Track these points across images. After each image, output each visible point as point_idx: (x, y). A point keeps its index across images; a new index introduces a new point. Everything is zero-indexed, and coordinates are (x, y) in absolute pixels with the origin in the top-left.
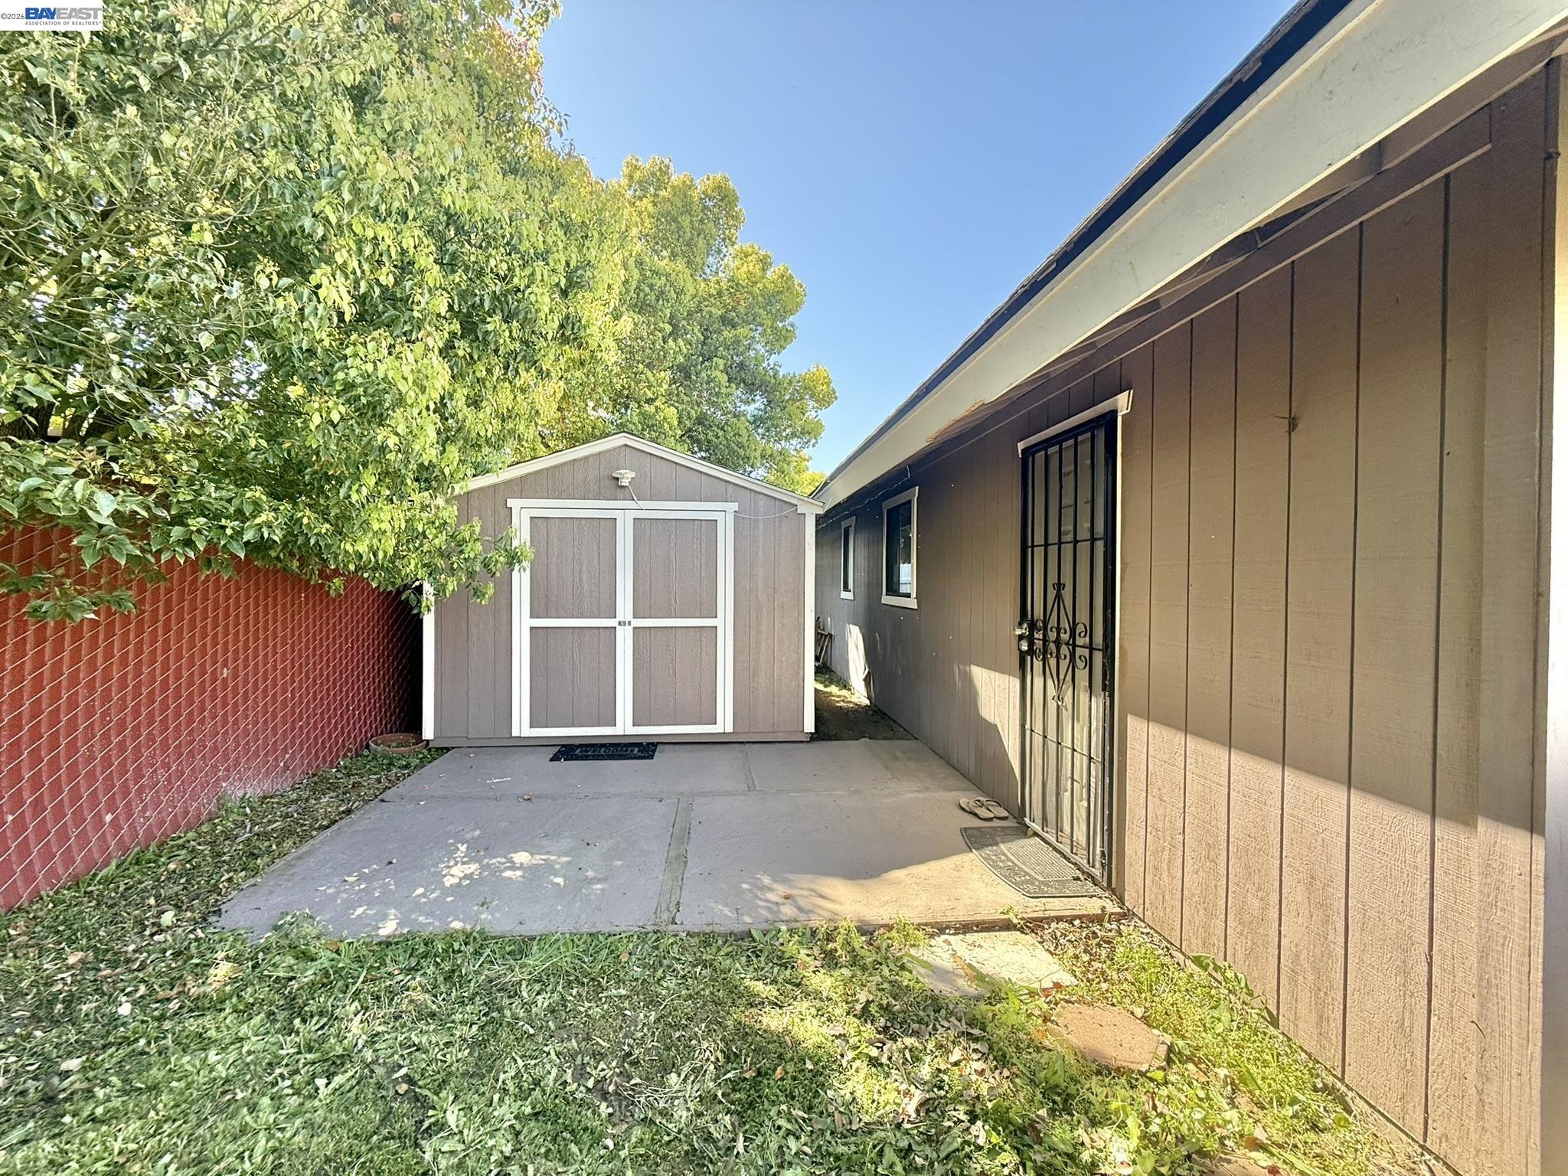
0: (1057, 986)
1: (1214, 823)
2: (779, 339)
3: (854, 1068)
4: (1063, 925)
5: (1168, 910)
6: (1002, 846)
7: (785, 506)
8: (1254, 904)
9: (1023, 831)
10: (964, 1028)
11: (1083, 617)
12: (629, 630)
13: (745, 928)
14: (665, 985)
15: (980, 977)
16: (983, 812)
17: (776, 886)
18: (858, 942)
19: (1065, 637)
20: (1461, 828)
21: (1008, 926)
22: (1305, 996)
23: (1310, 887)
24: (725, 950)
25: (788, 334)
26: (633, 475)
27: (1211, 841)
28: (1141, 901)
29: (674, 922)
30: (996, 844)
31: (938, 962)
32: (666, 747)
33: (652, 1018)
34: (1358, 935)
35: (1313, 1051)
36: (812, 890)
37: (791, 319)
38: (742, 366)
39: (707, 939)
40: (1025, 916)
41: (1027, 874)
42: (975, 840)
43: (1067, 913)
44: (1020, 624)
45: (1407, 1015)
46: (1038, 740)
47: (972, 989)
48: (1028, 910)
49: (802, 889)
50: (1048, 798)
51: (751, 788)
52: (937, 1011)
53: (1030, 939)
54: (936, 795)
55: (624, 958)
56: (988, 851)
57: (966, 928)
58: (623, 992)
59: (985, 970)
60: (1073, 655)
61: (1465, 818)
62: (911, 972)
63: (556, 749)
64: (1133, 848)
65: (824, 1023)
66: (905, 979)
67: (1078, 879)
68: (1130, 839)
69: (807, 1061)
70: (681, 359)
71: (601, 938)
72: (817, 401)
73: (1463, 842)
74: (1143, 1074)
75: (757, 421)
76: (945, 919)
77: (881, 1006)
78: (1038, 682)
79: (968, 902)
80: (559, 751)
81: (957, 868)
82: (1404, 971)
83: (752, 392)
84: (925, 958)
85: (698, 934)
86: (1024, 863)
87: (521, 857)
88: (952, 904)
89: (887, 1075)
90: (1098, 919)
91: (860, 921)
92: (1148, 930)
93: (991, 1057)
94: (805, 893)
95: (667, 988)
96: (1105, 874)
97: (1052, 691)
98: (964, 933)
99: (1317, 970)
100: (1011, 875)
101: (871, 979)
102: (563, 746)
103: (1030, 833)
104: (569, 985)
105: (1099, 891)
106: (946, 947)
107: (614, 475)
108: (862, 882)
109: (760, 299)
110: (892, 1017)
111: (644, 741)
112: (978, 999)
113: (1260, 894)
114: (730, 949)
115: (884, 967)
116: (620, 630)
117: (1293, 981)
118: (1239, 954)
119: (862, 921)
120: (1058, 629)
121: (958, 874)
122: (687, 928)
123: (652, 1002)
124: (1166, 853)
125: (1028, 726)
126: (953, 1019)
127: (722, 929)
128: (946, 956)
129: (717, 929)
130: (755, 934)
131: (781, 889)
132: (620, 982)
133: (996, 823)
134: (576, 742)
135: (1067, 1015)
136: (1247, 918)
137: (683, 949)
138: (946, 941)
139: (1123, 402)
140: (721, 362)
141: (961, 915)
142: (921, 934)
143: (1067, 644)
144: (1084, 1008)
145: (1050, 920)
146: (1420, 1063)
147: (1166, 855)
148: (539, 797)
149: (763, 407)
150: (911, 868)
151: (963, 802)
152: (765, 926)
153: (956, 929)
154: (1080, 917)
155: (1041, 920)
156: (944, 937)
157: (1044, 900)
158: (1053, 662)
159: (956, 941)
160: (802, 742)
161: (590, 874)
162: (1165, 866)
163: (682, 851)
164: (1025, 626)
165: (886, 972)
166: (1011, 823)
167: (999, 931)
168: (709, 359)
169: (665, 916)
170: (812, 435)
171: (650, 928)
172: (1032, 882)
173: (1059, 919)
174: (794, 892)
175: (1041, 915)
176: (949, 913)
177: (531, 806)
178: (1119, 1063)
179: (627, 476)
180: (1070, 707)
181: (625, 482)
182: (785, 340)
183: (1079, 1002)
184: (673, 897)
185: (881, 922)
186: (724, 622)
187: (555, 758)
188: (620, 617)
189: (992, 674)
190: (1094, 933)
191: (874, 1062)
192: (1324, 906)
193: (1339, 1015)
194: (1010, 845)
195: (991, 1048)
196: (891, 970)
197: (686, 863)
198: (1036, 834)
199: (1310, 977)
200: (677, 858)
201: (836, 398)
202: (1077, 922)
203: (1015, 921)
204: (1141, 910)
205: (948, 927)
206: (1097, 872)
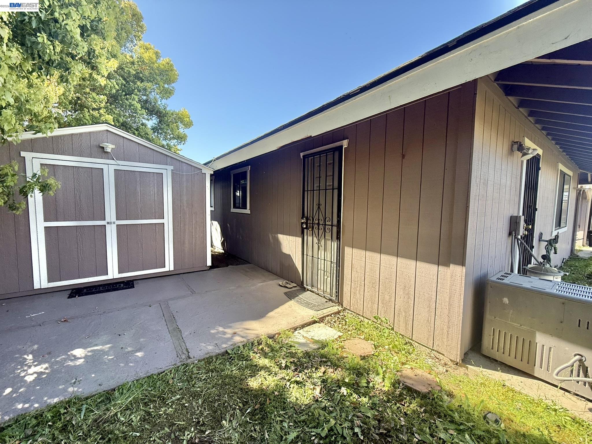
0: (340, 337)
1: (375, 276)
2: (167, 93)
3: (292, 388)
4: (329, 317)
5: (359, 305)
6: (299, 296)
7: (196, 170)
8: (387, 297)
9: (304, 289)
10: (320, 360)
11: (329, 215)
12: (114, 227)
13: (223, 350)
14: (197, 386)
15: (316, 342)
16: (288, 286)
17: (226, 330)
18: (270, 341)
19: (321, 223)
20: (445, 267)
21: (315, 322)
22: (402, 319)
23: (404, 289)
24: (219, 362)
25: (171, 91)
26: (113, 147)
27: (373, 282)
28: (349, 304)
29: (190, 358)
30: (298, 296)
31: (300, 341)
32: (139, 281)
33: (200, 402)
34: (417, 300)
35: (404, 334)
36: (243, 328)
37: (173, 85)
38: (146, 101)
39: (209, 360)
40: (318, 317)
41: (312, 304)
42: (290, 296)
43: (329, 313)
44: (302, 218)
45: (430, 318)
46: (310, 258)
47: (316, 347)
48: (318, 315)
49: (238, 328)
50: (314, 277)
51: (193, 292)
52: (309, 357)
53: (322, 324)
54: (268, 282)
55: (171, 382)
56: (296, 298)
57: (303, 326)
58: (178, 397)
59: (316, 338)
60: (325, 229)
61: (446, 264)
62: (295, 347)
63: (69, 292)
64: (346, 288)
65: (273, 376)
66: (293, 350)
67: (327, 302)
68: (346, 286)
69: (275, 392)
70: (114, 91)
71: (155, 377)
72: (184, 125)
73: (445, 270)
74: (373, 355)
75: (154, 129)
76: (295, 325)
77: (291, 362)
78: (310, 239)
79: (300, 317)
80: (71, 293)
81: (290, 307)
82: (429, 307)
83: (151, 114)
84: (295, 341)
85: (204, 359)
86: (309, 300)
87: (79, 352)
88: (295, 320)
89: (305, 385)
90: (339, 312)
91: (267, 334)
92: (351, 313)
93: (332, 366)
94: (240, 330)
95: (199, 387)
96: (337, 298)
97: (316, 240)
98: (303, 328)
99: (405, 312)
100: (308, 305)
101: (281, 354)
102: (73, 289)
103: (306, 290)
104: (146, 404)
105: (334, 304)
106: (300, 335)
107: (101, 145)
108: (260, 320)
109: (157, 71)
110: (296, 365)
111: (125, 280)
112: (318, 349)
113: (389, 294)
114: (220, 361)
115: (283, 348)
116: (108, 227)
117: (399, 316)
118: (382, 313)
119: (268, 334)
120: (319, 220)
121: (291, 309)
122: (198, 358)
123: (196, 395)
124: (358, 288)
125: (305, 253)
126: (316, 358)
127: (214, 354)
128: (301, 337)
129: (211, 355)
130: (229, 351)
131: (229, 331)
132: (173, 393)
133: (294, 289)
134: (82, 286)
135: (347, 344)
136: (385, 302)
137: (199, 368)
138: (298, 333)
139: (345, 143)
140: (136, 98)
141: (299, 323)
142: (290, 333)
143: (322, 225)
144: (349, 341)
145: (325, 317)
146: (433, 329)
147: (358, 289)
148: (72, 318)
149: (157, 123)
150: (275, 310)
151: (281, 283)
152: (233, 347)
153: (300, 328)
154: (333, 314)
155: (323, 317)
156: (297, 332)
157: (321, 311)
158: (316, 231)
159: (301, 331)
160: (206, 270)
161: (129, 349)
162: (358, 292)
163: (175, 326)
164: (305, 219)
165: (285, 350)
166: (298, 288)
167: (312, 324)
168: (130, 94)
169: (183, 357)
170: (183, 139)
171: (179, 364)
172: (315, 306)
173: (328, 316)
174: (236, 330)
175: (322, 316)
176: (296, 323)
177: (67, 324)
178: (367, 354)
179: (109, 147)
180: (323, 246)
181: (109, 150)
182: (170, 93)
183: (347, 339)
184: (183, 347)
185: (275, 333)
186: (168, 221)
187: (71, 296)
188: (108, 219)
189: (288, 237)
190: (338, 317)
191: (297, 383)
192: (408, 294)
193: (411, 322)
194: (302, 295)
195: (331, 363)
196: (287, 349)
197: (180, 331)
198: (308, 290)
199: (404, 314)
200: (174, 329)
201: (193, 125)
202: (333, 315)
203: (317, 320)
204: (349, 307)
205: (297, 328)
206: (334, 298)
